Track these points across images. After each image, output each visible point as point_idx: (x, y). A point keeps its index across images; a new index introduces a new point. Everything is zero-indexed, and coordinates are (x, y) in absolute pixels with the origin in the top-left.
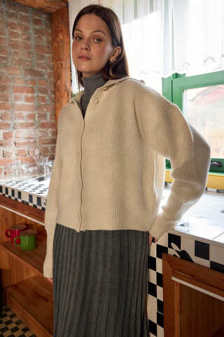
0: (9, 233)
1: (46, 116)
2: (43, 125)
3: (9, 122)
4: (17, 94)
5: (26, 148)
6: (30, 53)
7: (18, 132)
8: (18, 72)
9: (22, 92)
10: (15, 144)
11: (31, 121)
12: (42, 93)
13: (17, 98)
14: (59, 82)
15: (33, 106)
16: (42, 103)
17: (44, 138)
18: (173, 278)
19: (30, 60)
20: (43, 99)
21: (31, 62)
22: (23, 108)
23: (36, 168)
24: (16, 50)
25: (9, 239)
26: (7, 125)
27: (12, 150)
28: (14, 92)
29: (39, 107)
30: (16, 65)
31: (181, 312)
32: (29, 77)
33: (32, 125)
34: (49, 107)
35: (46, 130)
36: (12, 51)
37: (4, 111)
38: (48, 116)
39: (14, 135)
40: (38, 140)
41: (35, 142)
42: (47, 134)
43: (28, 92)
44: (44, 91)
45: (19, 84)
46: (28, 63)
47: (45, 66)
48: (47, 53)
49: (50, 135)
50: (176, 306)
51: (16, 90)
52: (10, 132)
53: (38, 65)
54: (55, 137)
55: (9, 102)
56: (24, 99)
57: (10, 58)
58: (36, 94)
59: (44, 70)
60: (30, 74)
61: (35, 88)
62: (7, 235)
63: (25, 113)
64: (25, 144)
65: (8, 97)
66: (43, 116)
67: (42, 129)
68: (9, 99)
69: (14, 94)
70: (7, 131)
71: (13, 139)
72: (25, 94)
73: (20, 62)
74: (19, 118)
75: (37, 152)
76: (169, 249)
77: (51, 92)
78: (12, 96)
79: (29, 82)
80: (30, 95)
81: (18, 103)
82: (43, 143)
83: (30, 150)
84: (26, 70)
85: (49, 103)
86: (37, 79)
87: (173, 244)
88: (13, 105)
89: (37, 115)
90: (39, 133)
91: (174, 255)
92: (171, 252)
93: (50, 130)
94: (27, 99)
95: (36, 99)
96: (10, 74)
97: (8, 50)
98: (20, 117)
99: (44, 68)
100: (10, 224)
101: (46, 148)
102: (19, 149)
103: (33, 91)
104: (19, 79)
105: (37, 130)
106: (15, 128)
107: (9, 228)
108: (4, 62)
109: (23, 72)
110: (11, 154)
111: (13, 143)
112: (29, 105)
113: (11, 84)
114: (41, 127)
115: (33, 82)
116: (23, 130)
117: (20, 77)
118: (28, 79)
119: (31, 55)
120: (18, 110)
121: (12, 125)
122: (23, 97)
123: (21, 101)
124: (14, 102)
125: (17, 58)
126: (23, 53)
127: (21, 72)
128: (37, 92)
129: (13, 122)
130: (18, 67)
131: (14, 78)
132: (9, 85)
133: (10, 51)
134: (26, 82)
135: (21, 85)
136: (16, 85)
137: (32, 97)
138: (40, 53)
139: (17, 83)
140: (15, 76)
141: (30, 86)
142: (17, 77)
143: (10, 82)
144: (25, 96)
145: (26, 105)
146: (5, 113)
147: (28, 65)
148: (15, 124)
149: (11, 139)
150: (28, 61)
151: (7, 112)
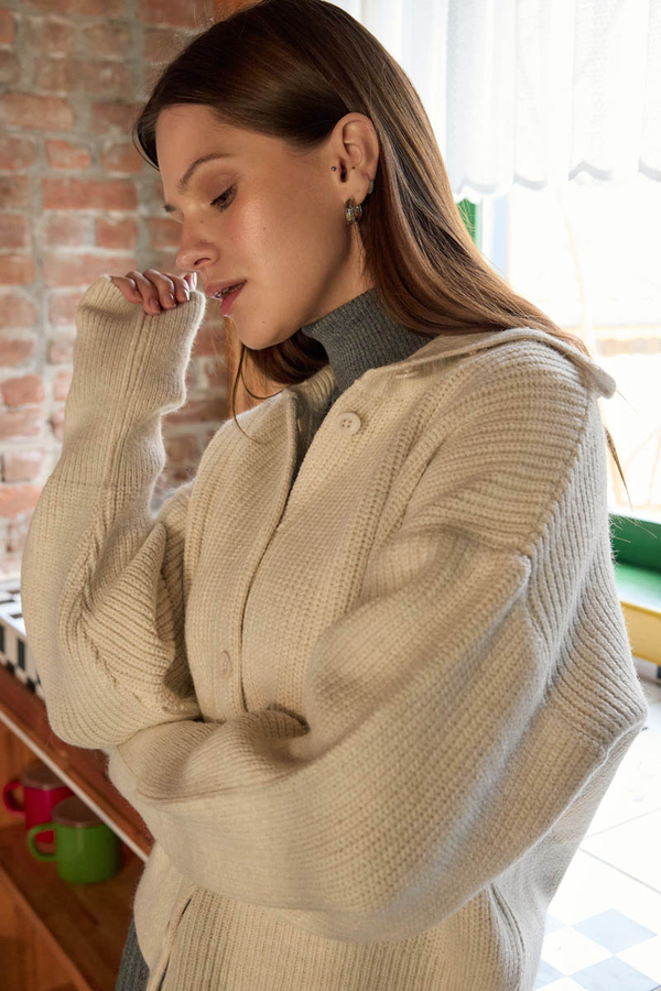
0: (19, 794)
3: (26, 334)
4: (61, 213)
6: (115, 28)
7: (62, 375)
8: (64, 116)
9: (83, 203)
10: (52, 424)
13: (59, 233)
15: (131, 262)
16: (169, 251)
19: (113, 57)
21: (119, 68)
22: (84, 270)
24: (56, 19)
25: (19, 817)
26: (19, 349)
27: (38, 450)
28: (49, 204)
30: (54, 86)
32: (112, 137)
36: (38, 21)
37: (3, 289)
39: (47, 388)
43: (110, 202)
45: (71, 169)
46: (107, 73)
48: (192, 25)
51: (58, 196)
52: (26, 379)
55: (28, 250)
56: (90, 236)
57: (29, 56)
58: (143, 210)
60: (117, 123)
61: (139, 186)
62: (12, 804)
65: (23, 230)
68: (27, 238)
69: (48, 213)
70: (20, 373)
71: (46, 407)
72: (93, 212)
73: (73, 73)
74: (69, 316)
78: (38, 225)
79: (115, 160)
80: (116, 215)
81: (67, 252)
84: (101, 107)
88: (40, 261)
94: (106, 235)
95: (145, 233)
96: (28, 128)
97: (18, 17)
103: (128, 198)
104: (66, 145)
106: (49, 361)
109: (86, 115)
110: (36, 466)
111: (41, 423)
112: (114, 261)
113: (34, 171)
115: (131, 157)
117: (73, 139)
118: (108, 144)
119: (123, 38)
120: (64, 283)
121: (39, 347)
122: (87, 223)
123: (77, 245)
124: (46, 248)
125: (59, 55)
126: (86, 31)
127: (75, 117)
128: (147, 202)
129: (41, 334)
130: (62, 94)
131: (48, 142)
132: (24, 178)
133: (28, 24)
134: (99, 157)
135: (76, 172)
136: (55, 172)
137: (124, 223)
138: (163, 26)
139: (61, 165)
140: (50, 135)
141: (118, 175)
142: (59, 136)
143: (26, 163)
144: (97, 221)
145: (99, 261)
146: (9, 298)
147: (106, 84)
148: (51, 344)
149: (32, 406)
150: (106, 64)
151: (18, 291)
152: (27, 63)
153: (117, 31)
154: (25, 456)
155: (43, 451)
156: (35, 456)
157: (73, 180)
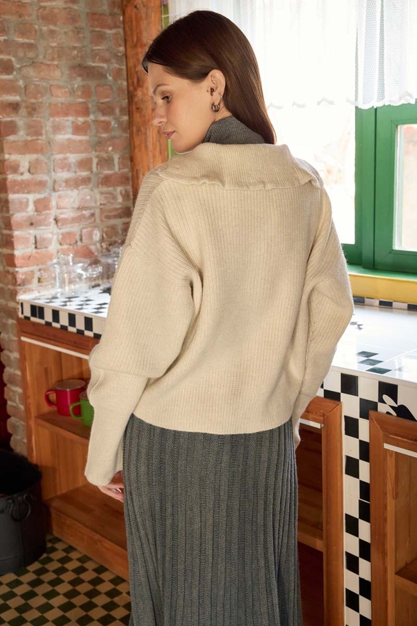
0: (52, 397)
1: (113, 160)
2: (106, 181)
3: (45, 178)
4: (57, 119)
5: (75, 228)
6: (78, 31)
7: (60, 197)
8: (57, 73)
9: (66, 115)
10: (56, 220)
11: (85, 174)
12: (104, 114)
13: (57, 129)
14: (139, 93)
15: (88, 142)
16: (104, 135)
17: (110, 207)
18: (386, 446)
19: (76, 45)
20: (106, 127)
21: (80, 49)
22: (68, 147)
23: (100, 269)
24: (52, 27)
26: (42, 184)
27: (50, 233)
28: (52, 115)
29: (98, 145)
30: (53, 59)
31: (396, 496)
32: (78, 82)
33: (86, 181)
34: (118, 142)
35: (111, 189)
36: (45, 29)
37: (34, 156)
38: (116, 161)
39: (54, 203)
40: (97, 212)
41: (93, 215)
42: (114, 198)
43: (78, 114)
44: (106, 109)
45: (61, 98)
46: (75, 52)
47: (107, 55)
48: (111, 28)
49: (120, 199)
50: (390, 486)
51: (56, 111)
52: (44, 198)
53: (94, 55)
54: (130, 203)
55: (44, 137)
56: (70, 130)
57: (42, 45)
58: (92, 117)
59: (105, 65)
60: (81, 75)
61: (90, 106)
62: (49, 402)
63: (73, 158)
64: (74, 220)
65: (42, 128)
66: (106, 162)
67: (105, 189)
68: (44, 132)
69: (51, 119)
70: (42, 196)
71: (53, 212)
72: (71, 118)
73: (61, 52)
74: (62, 168)
75: (97, 235)
76: (380, 405)
77: (122, 110)
78: (48, 125)
79: (80, 93)
80: (81, 119)
81: (60, 138)
82: (108, 217)
83: (84, 231)
84: (73, 68)
85: (117, 133)
86: (92, 84)
87: (385, 397)
88: (49, 142)
89: (95, 161)
90: (98, 196)
91: (388, 413)
92: (383, 408)
93: (119, 189)
94: (77, 129)
95: (93, 127)
96: (42, 79)
97: (36, 27)
98: (65, 166)
99: (106, 61)
100: (54, 379)
101: (113, 228)
102: (64, 230)
103: (86, 112)
104: (59, 87)
105: (96, 191)
106: (54, 190)
107: (51, 387)
108: (31, 54)
109: (67, 72)
110: (50, 241)
111: (52, 220)
112: (80, 141)
113: (46, 99)
114: (102, 184)
115: (86, 92)
116: (69, 192)
117: (61, 84)
118: (76, 86)
119: (81, 35)
120: (60, 153)
121: (50, 184)
122: (69, 124)
123: (65, 134)
124: (51, 136)
125: (54, 44)
126: (65, 33)
127: (62, 73)
128: (94, 113)
129: (50, 178)
130: (56, 63)
131: (51, 86)
132: (41, 103)
133: (41, 30)
134: (72, 92)
135: (63, 100)
136: (54, 100)
137: (84, 123)
138: (98, 29)
139: (57, 96)
140: (51, 82)
141: (81, 100)
142: (55, 83)
143: (42, 96)
144: (73, 122)
145: (74, 141)
146: (37, 160)
147: (74, 58)
148: (55, 182)
149: (48, 212)
150: (75, 48)
151: (40, 156)
152: (41, 49)
153: (79, 32)
154: (45, 236)
155: (52, 233)
156: (50, 236)
157: (62, 104)
